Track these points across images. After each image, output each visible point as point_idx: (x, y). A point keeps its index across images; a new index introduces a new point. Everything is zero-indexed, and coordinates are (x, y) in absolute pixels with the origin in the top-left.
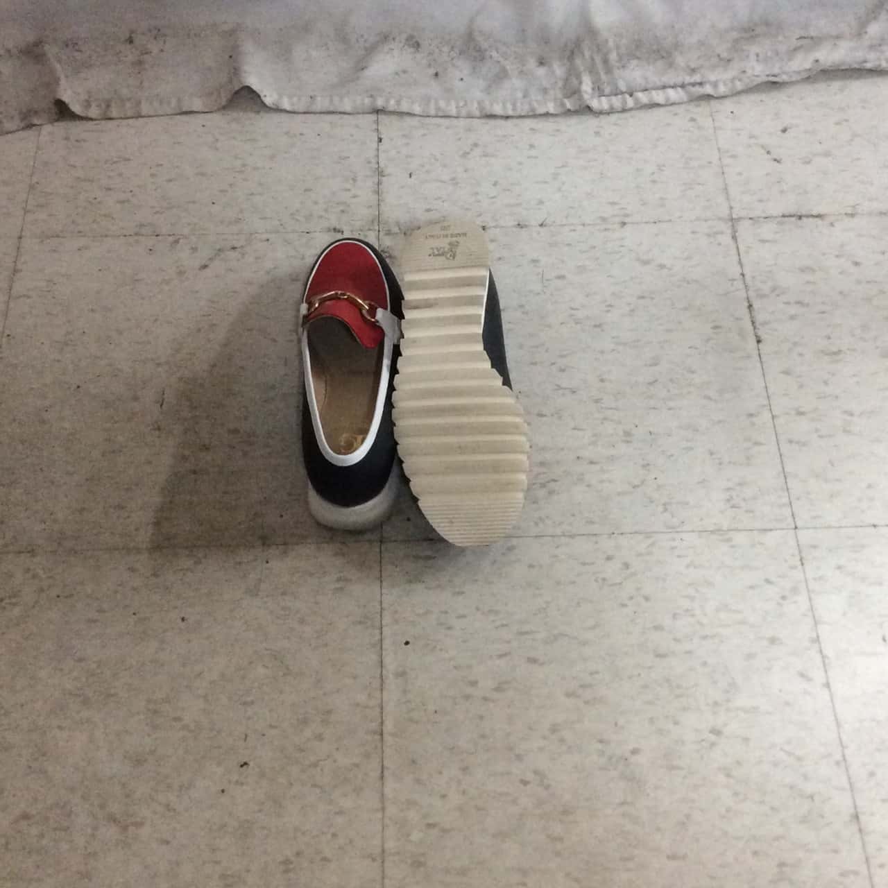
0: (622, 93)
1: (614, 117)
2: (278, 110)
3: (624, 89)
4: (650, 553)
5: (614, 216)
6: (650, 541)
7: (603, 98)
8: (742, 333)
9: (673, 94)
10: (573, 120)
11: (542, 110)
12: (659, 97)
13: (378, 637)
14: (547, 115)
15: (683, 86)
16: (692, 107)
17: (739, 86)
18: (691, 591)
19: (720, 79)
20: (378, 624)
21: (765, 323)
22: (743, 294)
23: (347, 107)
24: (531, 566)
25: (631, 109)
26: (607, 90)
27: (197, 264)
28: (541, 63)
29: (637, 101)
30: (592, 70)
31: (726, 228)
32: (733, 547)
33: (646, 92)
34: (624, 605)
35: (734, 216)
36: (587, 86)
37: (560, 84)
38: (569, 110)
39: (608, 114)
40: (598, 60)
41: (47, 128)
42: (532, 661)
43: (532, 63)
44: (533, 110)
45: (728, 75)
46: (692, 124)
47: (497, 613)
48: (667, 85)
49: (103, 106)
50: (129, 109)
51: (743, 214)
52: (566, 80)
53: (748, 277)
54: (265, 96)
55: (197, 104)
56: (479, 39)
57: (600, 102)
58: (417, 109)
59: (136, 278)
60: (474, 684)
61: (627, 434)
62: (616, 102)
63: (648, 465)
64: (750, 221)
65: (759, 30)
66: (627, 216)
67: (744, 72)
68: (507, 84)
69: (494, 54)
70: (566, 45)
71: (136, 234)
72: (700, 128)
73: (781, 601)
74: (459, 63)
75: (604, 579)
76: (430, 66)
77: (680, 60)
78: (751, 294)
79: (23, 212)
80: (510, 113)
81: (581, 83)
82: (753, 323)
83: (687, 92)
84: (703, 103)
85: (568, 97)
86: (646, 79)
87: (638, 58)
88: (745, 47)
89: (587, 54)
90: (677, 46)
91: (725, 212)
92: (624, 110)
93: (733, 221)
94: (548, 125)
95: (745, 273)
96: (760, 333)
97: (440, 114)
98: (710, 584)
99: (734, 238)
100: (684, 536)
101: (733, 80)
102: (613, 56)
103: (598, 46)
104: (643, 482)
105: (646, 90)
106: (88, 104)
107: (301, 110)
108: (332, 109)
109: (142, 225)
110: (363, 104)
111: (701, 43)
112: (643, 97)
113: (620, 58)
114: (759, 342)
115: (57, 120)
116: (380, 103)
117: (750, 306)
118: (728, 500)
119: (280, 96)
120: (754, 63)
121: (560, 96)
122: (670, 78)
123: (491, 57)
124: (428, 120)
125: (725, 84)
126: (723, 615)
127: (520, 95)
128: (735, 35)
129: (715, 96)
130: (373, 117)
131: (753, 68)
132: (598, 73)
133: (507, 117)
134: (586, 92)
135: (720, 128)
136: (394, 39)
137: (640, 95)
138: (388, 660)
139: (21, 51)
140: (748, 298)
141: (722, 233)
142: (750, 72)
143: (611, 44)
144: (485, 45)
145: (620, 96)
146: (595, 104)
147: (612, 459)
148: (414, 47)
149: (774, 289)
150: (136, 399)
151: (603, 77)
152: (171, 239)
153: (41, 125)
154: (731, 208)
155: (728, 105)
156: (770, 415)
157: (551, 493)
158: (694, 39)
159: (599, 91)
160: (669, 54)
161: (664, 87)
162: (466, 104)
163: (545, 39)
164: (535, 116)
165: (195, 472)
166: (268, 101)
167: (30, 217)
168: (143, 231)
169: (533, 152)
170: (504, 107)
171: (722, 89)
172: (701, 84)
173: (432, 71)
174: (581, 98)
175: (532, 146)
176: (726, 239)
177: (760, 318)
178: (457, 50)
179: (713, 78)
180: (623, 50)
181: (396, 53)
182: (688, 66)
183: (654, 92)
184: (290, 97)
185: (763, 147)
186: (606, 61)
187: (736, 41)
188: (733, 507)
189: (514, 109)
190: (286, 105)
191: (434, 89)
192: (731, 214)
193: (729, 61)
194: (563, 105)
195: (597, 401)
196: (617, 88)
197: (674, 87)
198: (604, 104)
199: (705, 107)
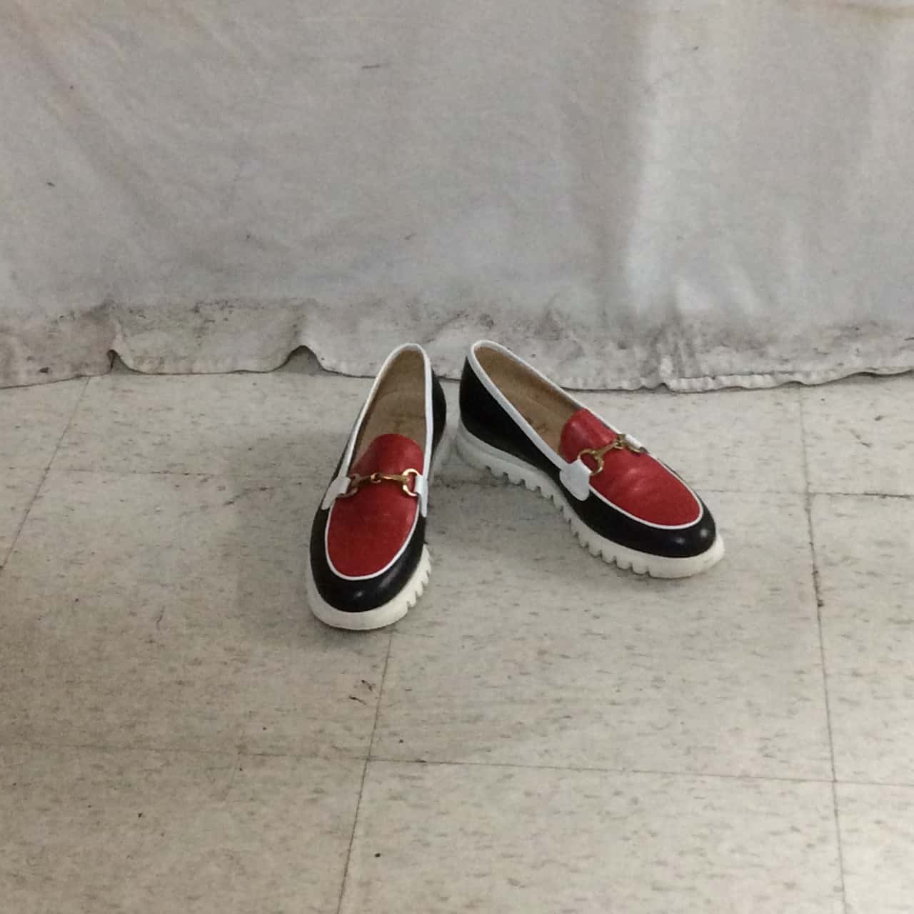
0: (704, 376)
1: (694, 397)
2: (335, 373)
3: (706, 372)
7: (683, 380)
8: (802, 597)
9: (759, 380)
10: (648, 398)
11: (614, 386)
12: (745, 382)
14: (620, 390)
15: (771, 374)
16: (779, 393)
17: (833, 376)
19: (816, 370)
21: (830, 589)
22: (809, 561)
25: (712, 391)
26: (688, 372)
28: (622, 346)
29: (719, 383)
30: (674, 354)
31: (800, 502)
33: (730, 377)
35: (811, 491)
36: (666, 366)
37: (639, 366)
38: (645, 388)
39: (687, 393)
40: (681, 343)
41: (97, 379)
43: (611, 347)
44: (605, 385)
45: (823, 367)
46: (778, 407)
48: (754, 372)
49: (156, 363)
50: (182, 366)
51: (821, 489)
52: (646, 362)
53: (817, 546)
54: (323, 358)
55: (252, 365)
56: (556, 318)
57: (679, 383)
62: (697, 384)
63: (675, 710)
64: (828, 496)
65: (863, 330)
67: (841, 364)
68: (581, 362)
69: (571, 334)
70: (650, 332)
72: (785, 411)
74: (534, 342)
77: (772, 350)
78: (819, 561)
80: (580, 387)
81: (659, 363)
82: (816, 588)
83: (775, 379)
84: (790, 389)
85: (645, 376)
86: (732, 365)
87: (725, 345)
88: (845, 344)
89: (671, 339)
90: (771, 339)
91: (800, 485)
92: (705, 392)
93: (809, 496)
94: (622, 400)
95: (814, 542)
96: (823, 598)
99: (808, 511)
101: (827, 371)
102: (698, 342)
103: (682, 331)
104: (667, 726)
105: (731, 375)
106: (141, 360)
107: (360, 374)
111: (797, 339)
112: (726, 381)
113: (705, 344)
114: (820, 605)
115: (107, 373)
117: (815, 573)
119: (340, 361)
120: (853, 357)
121: (637, 374)
122: (759, 366)
123: (567, 337)
125: (818, 374)
127: (593, 372)
128: (838, 333)
129: (806, 383)
131: (851, 362)
132: (680, 356)
134: (664, 372)
135: (808, 413)
136: (467, 317)
137: (723, 378)
139: (84, 314)
140: (814, 566)
141: (794, 505)
142: (846, 364)
143: (696, 330)
144: (562, 326)
145: (701, 379)
146: (673, 384)
148: (487, 325)
149: (845, 559)
151: (684, 358)
153: (90, 377)
154: (808, 483)
155: (820, 392)
158: (790, 334)
159: (679, 372)
160: (761, 345)
161: (752, 373)
163: (626, 322)
164: (608, 391)
166: (326, 363)
171: (814, 378)
172: (791, 372)
174: (658, 377)
176: (799, 511)
177: (824, 584)
178: (532, 330)
179: (805, 368)
180: (709, 337)
181: (467, 329)
182: (781, 357)
183: (739, 377)
184: (349, 362)
185: (852, 431)
186: (689, 345)
187: (839, 338)
190: (344, 367)
192: (807, 489)
193: (825, 354)
194: (639, 382)
196: (699, 371)
197: (761, 374)
198: (684, 384)
199: (794, 393)
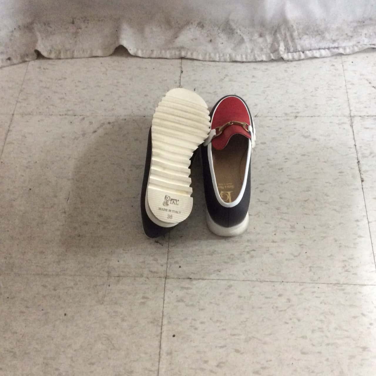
0: (299, 51)
1: (294, 63)
2: (136, 56)
3: (300, 49)
4: (301, 294)
5: (292, 113)
6: (302, 287)
7: (290, 54)
8: (354, 177)
9: (324, 52)
10: (274, 64)
11: (259, 59)
12: (317, 54)
13: (160, 331)
14: (262, 61)
15: (329, 49)
16: (333, 59)
17: (356, 49)
18: (322, 317)
19: (347, 45)
20: (160, 324)
21: (366, 171)
22: (355, 155)
23: (168, 56)
24: (240, 297)
25: (303, 60)
26: (292, 49)
27: (92, 130)
28: (261, 36)
29: (306, 55)
30: (285, 40)
31: (347, 120)
32: (345, 293)
33: (310, 51)
34: (287, 323)
35: (352, 115)
36: (282, 48)
37: (269, 46)
38: (273, 59)
39: (291, 61)
40: (288, 34)
41: (32, 63)
42: (237, 351)
43: (256, 36)
44: (255, 59)
45: (351, 44)
46: (332, 67)
47: (221, 322)
48: (321, 48)
49: (57, 52)
50: (69, 54)
51: (356, 113)
52: (272, 45)
53: (357, 147)
54: (130, 50)
55: (99, 53)
56: (232, 24)
57: (288, 55)
58: (200, 58)
59: (63, 136)
60: (206, 362)
61: (293, 227)
62: (296, 56)
63: (302, 245)
64: (360, 118)
65: (366, 23)
66: (298, 113)
67: (359, 42)
68: (243, 46)
69: (239, 31)
70: (273, 27)
71: (66, 115)
72: (336, 70)
73: (370, 326)
74: (222, 35)
75: (277, 307)
76: (208, 36)
77: (327, 35)
78: (360, 155)
79: (16, 102)
80: (244, 60)
81: (279, 46)
82: (360, 171)
83: (330, 51)
84: (338, 57)
85: (272, 53)
86: (311, 44)
87: (307, 34)
88: (359, 30)
89: (283, 32)
90: (327, 29)
91: (347, 113)
92: (299, 60)
93: (351, 117)
94: (263, 66)
95: (356, 145)
96: (363, 177)
97: (211, 60)
98: (333, 314)
99: (352, 126)
100: (320, 286)
101: (353, 46)
102: (295, 34)
103: (288, 28)
104: (299, 254)
105: (310, 50)
106: (51, 52)
107: (146, 56)
108: (160, 56)
109: (68, 110)
110: (175, 54)
111: (338, 29)
112: (309, 54)
113: (299, 35)
114: (362, 181)
115: (37, 59)
116: (183, 54)
117: (359, 162)
118: (343, 267)
119: (138, 49)
120: (364, 38)
121: (269, 51)
122: (323, 44)
123: (237, 33)
124: (205, 63)
125: (350, 48)
126: (339, 332)
127: (249, 51)
128: (355, 24)
129: (344, 54)
130: (180, 61)
131: (364, 41)
132: (287, 41)
133: (243, 62)
134: (281, 50)
135: (346, 70)
136: (192, 23)
137: (307, 52)
138: (163, 345)
139: (24, 27)
140: (357, 158)
141: (345, 123)
142: (361, 43)
143: (295, 27)
144: (234, 26)
145: (298, 53)
146: (285, 56)
147: (284, 241)
148: (201, 27)
149: (371, 153)
150: (56, 196)
151: (290, 43)
152: (82, 117)
153: (29, 61)
154: (350, 110)
155: (351, 58)
156: (367, 222)
157: (252, 257)
158: (334, 26)
159: (288, 50)
160: (323, 32)
161: (319, 49)
162: (223, 55)
163: (262, 24)
164: (256, 62)
165: (79, 236)
166: (131, 52)
167: (19, 105)
168: (70, 113)
169: (254, 80)
170: (242, 57)
171: (348, 51)
172: (337, 48)
173: (209, 39)
174: (279, 54)
175: (253, 76)
176: (347, 127)
177: (363, 168)
178: (221, 29)
179: (344, 45)
180: (300, 31)
181: (192, 30)
182: (332, 39)
183: (314, 51)
184: (142, 50)
185: (367, 80)
186: (292, 36)
187: (356, 27)
188: (347, 271)
189: (246, 58)
190: (140, 54)
191: (210, 47)
192: (350, 114)
193: (352, 37)
194: (270, 56)
195: (278, 209)
196: (296, 49)
197: (324, 49)
198: (290, 56)
199: (339, 59)
